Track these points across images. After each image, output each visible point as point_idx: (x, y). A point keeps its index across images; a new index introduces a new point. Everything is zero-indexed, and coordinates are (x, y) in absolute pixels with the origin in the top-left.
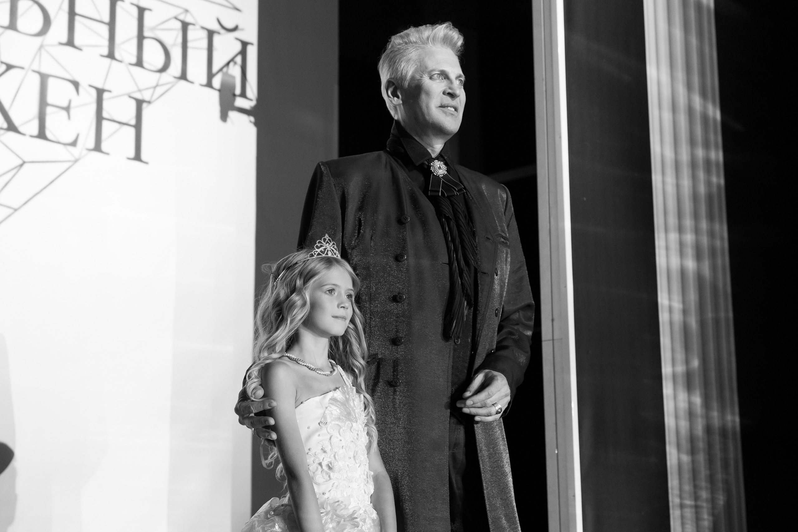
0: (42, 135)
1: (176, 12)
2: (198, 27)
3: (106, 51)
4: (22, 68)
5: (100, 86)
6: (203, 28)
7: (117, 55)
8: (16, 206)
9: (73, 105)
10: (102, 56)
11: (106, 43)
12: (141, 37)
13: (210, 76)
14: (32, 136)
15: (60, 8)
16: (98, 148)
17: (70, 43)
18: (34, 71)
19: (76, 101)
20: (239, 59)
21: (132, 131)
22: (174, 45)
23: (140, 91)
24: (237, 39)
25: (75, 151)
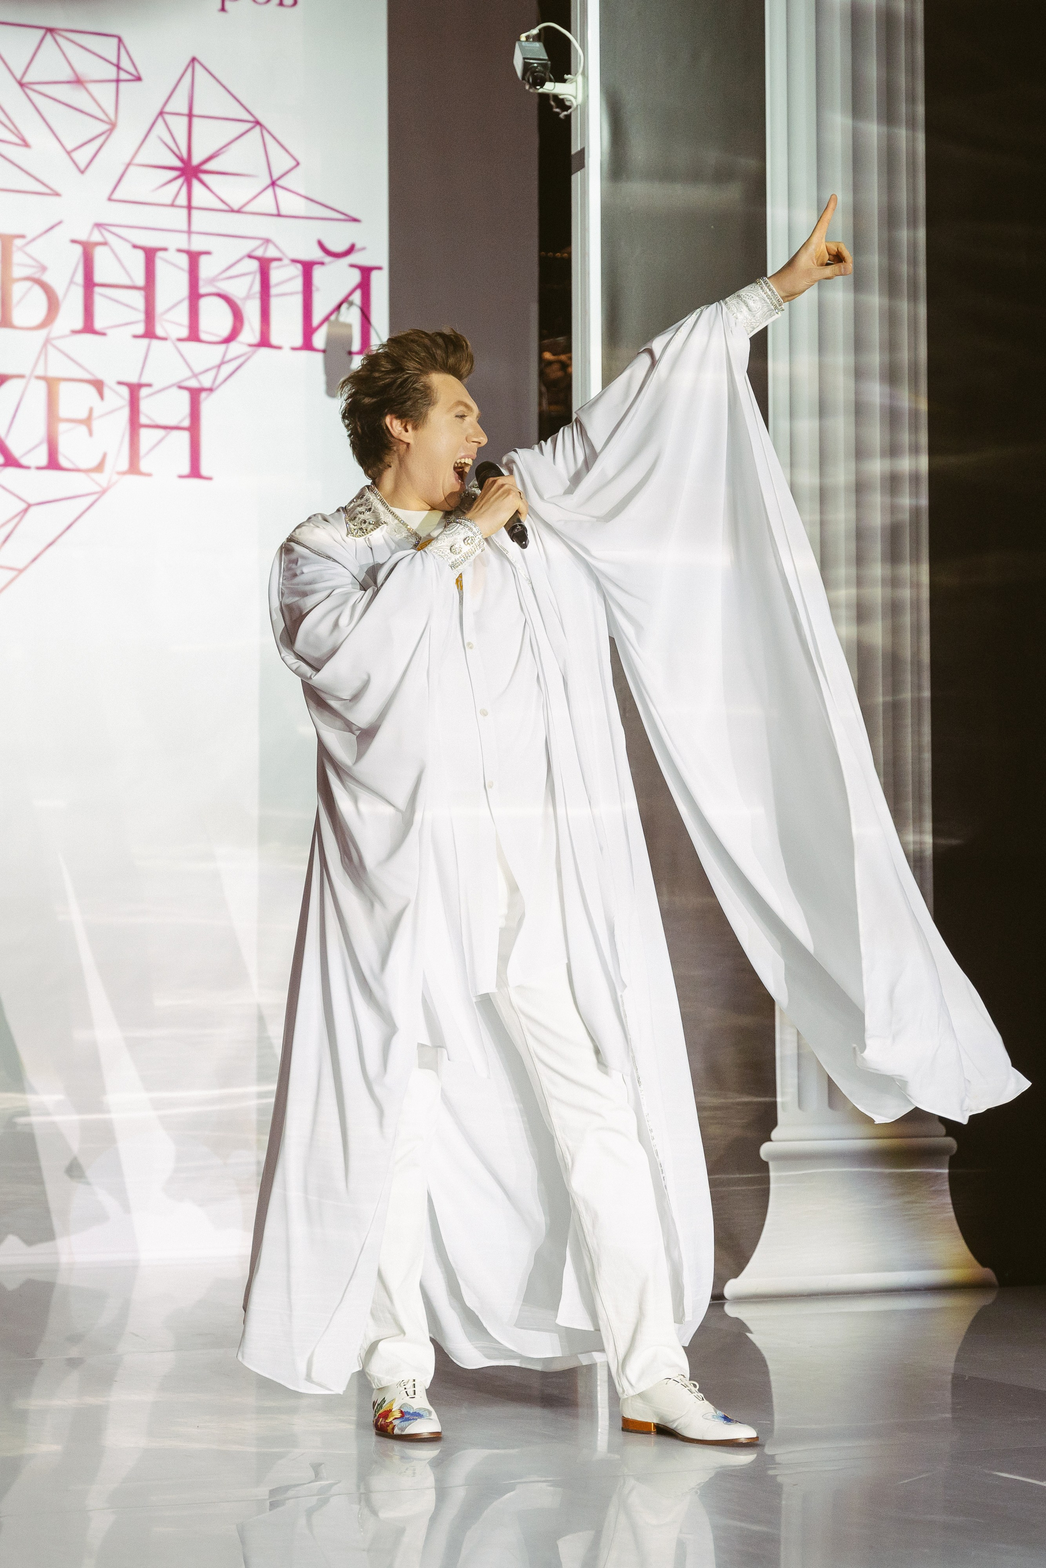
0: (53, 464)
1: (248, 246)
2: (286, 261)
3: (140, 329)
4: (21, 376)
5: (134, 379)
6: (294, 261)
7: (159, 331)
8: (20, 566)
9: (96, 414)
10: (136, 337)
11: (141, 316)
12: (195, 296)
13: (309, 331)
14: (39, 468)
15: (72, 282)
16: (134, 468)
17: (89, 327)
18: (39, 378)
19: (100, 407)
20: (357, 297)
21: (184, 437)
22: (248, 297)
23: (195, 376)
24: (352, 266)
25: (102, 479)
